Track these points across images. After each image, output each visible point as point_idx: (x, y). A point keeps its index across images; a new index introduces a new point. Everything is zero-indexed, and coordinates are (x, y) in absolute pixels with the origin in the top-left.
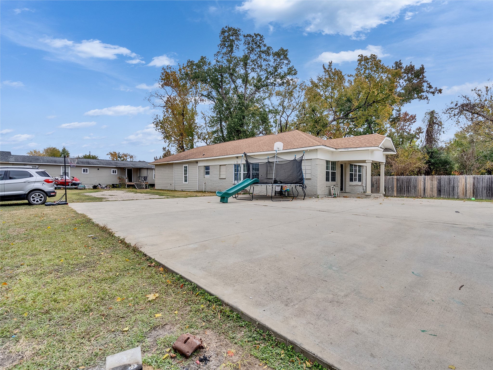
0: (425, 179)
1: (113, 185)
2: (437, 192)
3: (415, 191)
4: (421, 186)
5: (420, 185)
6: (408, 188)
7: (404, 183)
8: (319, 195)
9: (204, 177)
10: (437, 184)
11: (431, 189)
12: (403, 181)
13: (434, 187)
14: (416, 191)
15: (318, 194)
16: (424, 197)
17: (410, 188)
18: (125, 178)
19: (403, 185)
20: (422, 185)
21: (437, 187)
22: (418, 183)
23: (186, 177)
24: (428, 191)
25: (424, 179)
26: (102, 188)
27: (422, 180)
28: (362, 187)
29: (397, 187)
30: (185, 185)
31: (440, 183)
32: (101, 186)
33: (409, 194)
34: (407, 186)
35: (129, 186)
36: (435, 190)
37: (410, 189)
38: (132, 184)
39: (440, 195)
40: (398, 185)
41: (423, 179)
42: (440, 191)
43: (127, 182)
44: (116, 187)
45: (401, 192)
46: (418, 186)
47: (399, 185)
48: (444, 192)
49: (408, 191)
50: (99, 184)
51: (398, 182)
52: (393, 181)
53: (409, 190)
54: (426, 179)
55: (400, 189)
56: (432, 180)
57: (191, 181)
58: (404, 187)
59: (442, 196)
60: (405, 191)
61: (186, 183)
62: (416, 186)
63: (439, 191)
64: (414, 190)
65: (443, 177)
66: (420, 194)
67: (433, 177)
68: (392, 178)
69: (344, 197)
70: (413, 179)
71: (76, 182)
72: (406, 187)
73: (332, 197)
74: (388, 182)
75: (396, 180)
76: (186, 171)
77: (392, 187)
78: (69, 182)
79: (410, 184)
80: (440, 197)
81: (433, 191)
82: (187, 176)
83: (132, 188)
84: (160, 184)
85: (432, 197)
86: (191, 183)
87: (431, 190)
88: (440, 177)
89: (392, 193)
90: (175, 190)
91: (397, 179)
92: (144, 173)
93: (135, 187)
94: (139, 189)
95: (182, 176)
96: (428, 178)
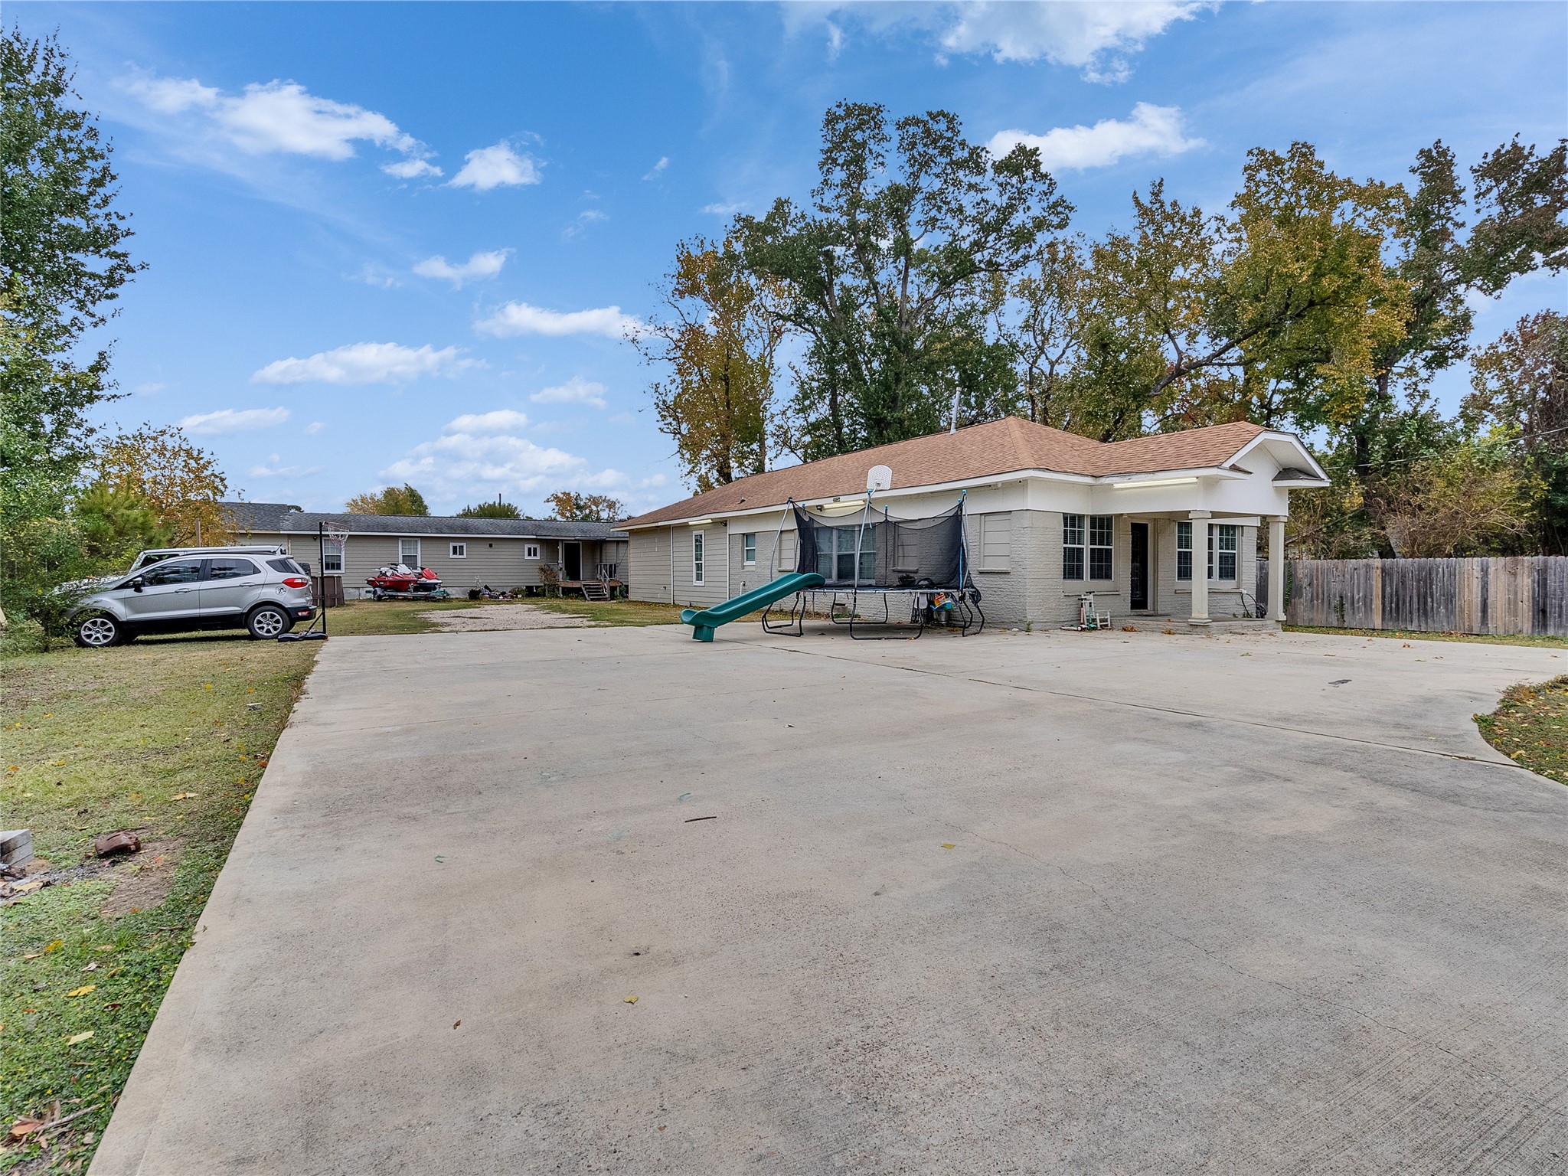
0: (1485, 571)
1: (529, 588)
2: (1531, 617)
3: (1450, 613)
4: (1470, 595)
5: (1466, 590)
6: (1422, 600)
7: (1409, 583)
8: (1032, 622)
9: (743, 567)
10: (1534, 589)
11: (1509, 604)
12: (1404, 576)
13: (1519, 597)
14: (1453, 612)
15: (1029, 618)
16: (1481, 634)
17: (1432, 602)
18: (556, 569)
19: (1404, 588)
20: (1474, 590)
21: (1533, 598)
22: (1460, 583)
23: (699, 567)
24: (1499, 611)
25: (1482, 570)
26: (491, 597)
27: (1477, 573)
28: (1237, 598)
29: (1384, 597)
30: (698, 589)
31: (1545, 584)
32: (490, 591)
33: (1427, 623)
34: (1419, 596)
35: (568, 592)
36: (1525, 608)
37: (1429, 604)
38: (576, 585)
39: (1545, 626)
40: (1388, 589)
41: (1479, 569)
42: (1544, 611)
43: (563, 581)
44: (537, 595)
45: (1398, 613)
46: (1459, 593)
47: (1392, 589)
48: (1560, 616)
49: (1425, 611)
50: (486, 587)
51: (1388, 582)
52: (1367, 578)
53: (1429, 608)
54: (1491, 570)
55: (1394, 605)
56: (1515, 575)
57: (712, 579)
58: (1408, 599)
59: (1551, 632)
60: (1411, 613)
61: (699, 583)
62: (1453, 596)
63: (1542, 614)
64: (1446, 609)
65: (1556, 562)
66: (1466, 624)
67: (1516, 564)
68: (1367, 566)
69: (1124, 629)
70: (1440, 570)
71: (428, 581)
72: (1415, 599)
73: (1080, 628)
74: (1352, 578)
75: (1379, 572)
76: (699, 547)
77: (1365, 596)
78: (410, 582)
79: (1431, 588)
80: (1546, 634)
81: (1516, 610)
82: (703, 562)
83: (577, 598)
84: (641, 586)
85: (1511, 636)
86: (712, 584)
87: (1509, 608)
88: (1546, 562)
89: (1366, 618)
90: (675, 605)
91: (1383, 570)
92: (611, 555)
93: (583, 595)
94: (592, 600)
95: (688, 564)
96: (1500, 567)
